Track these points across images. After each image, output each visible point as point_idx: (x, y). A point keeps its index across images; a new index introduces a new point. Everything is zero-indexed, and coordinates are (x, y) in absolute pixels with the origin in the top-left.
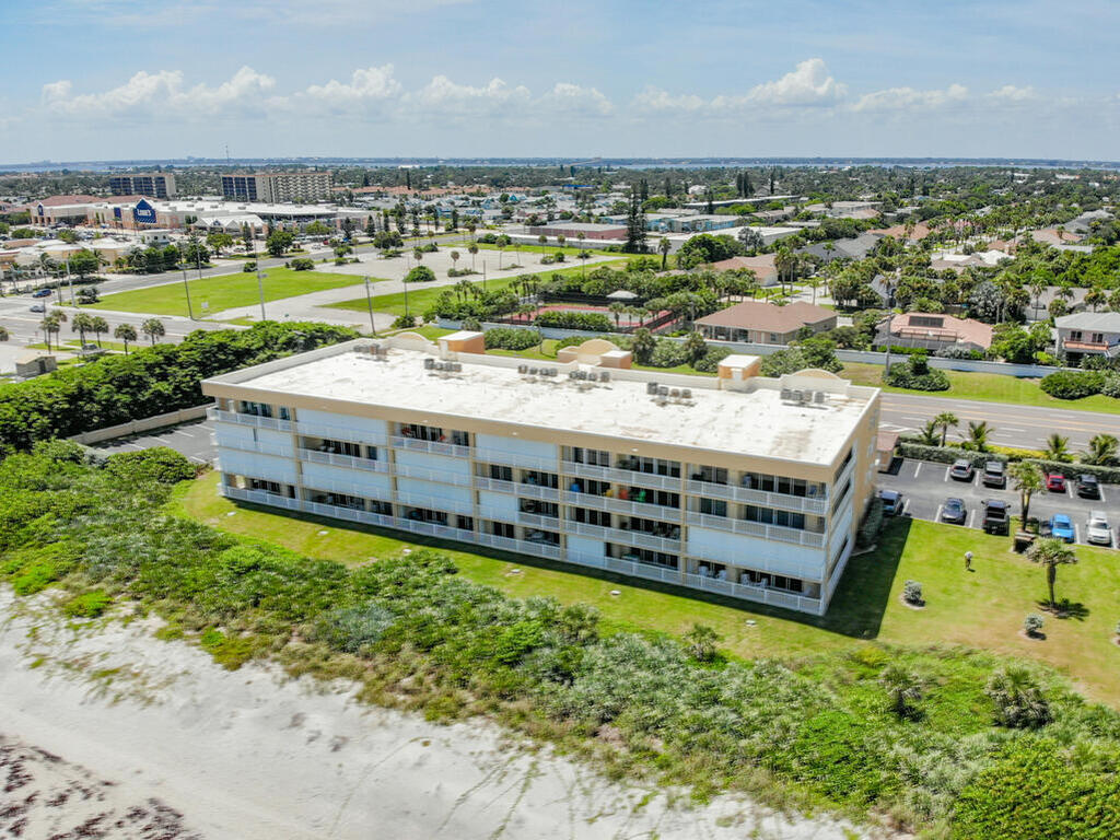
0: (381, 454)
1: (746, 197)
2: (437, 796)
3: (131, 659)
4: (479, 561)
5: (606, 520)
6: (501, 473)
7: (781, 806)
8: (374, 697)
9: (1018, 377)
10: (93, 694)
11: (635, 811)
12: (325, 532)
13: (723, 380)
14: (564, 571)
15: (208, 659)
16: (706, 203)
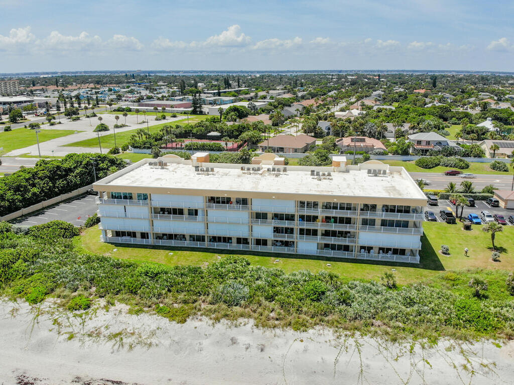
0: (200, 212)
1: (229, 88)
2: (323, 362)
3: (124, 327)
4: (257, 258)
5: (315, 232)
6: (261, 216)
7: (466, 339)
8: (263, 323)
9: (403, 161)
10: (116, 347)
11: (411, 353)
12: (171, 253)
13: (336, 168)
14: (299, 258)
15: (166, 320)
16: (217, 91)
